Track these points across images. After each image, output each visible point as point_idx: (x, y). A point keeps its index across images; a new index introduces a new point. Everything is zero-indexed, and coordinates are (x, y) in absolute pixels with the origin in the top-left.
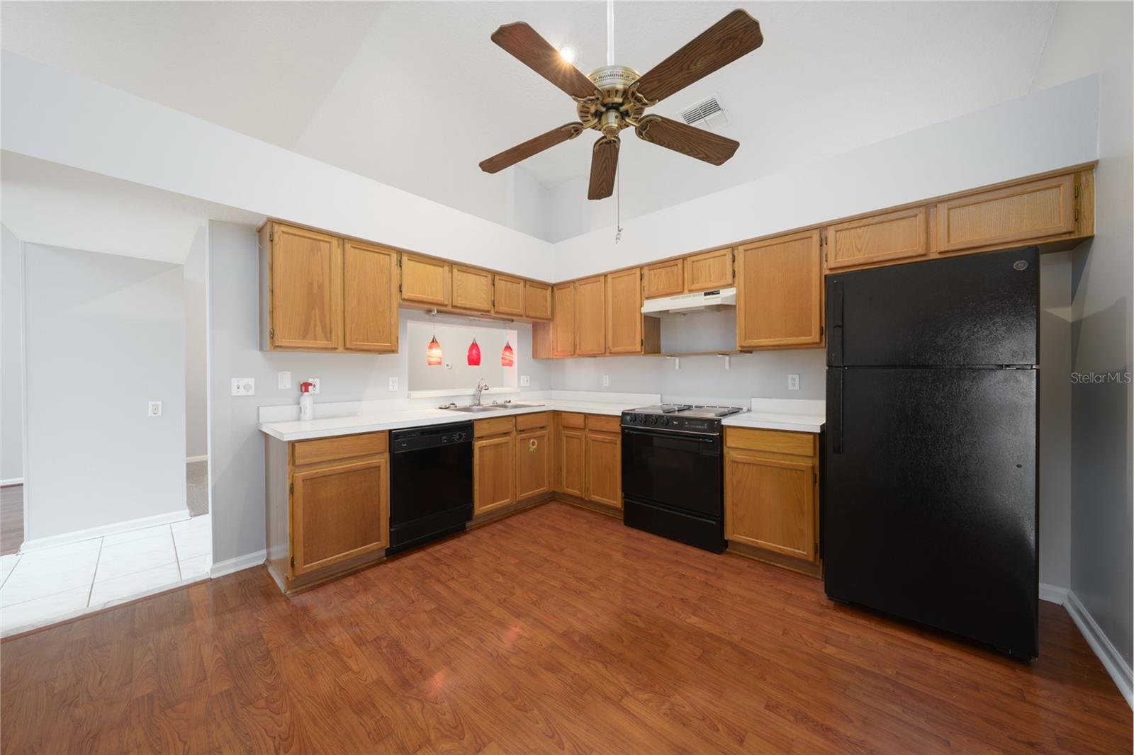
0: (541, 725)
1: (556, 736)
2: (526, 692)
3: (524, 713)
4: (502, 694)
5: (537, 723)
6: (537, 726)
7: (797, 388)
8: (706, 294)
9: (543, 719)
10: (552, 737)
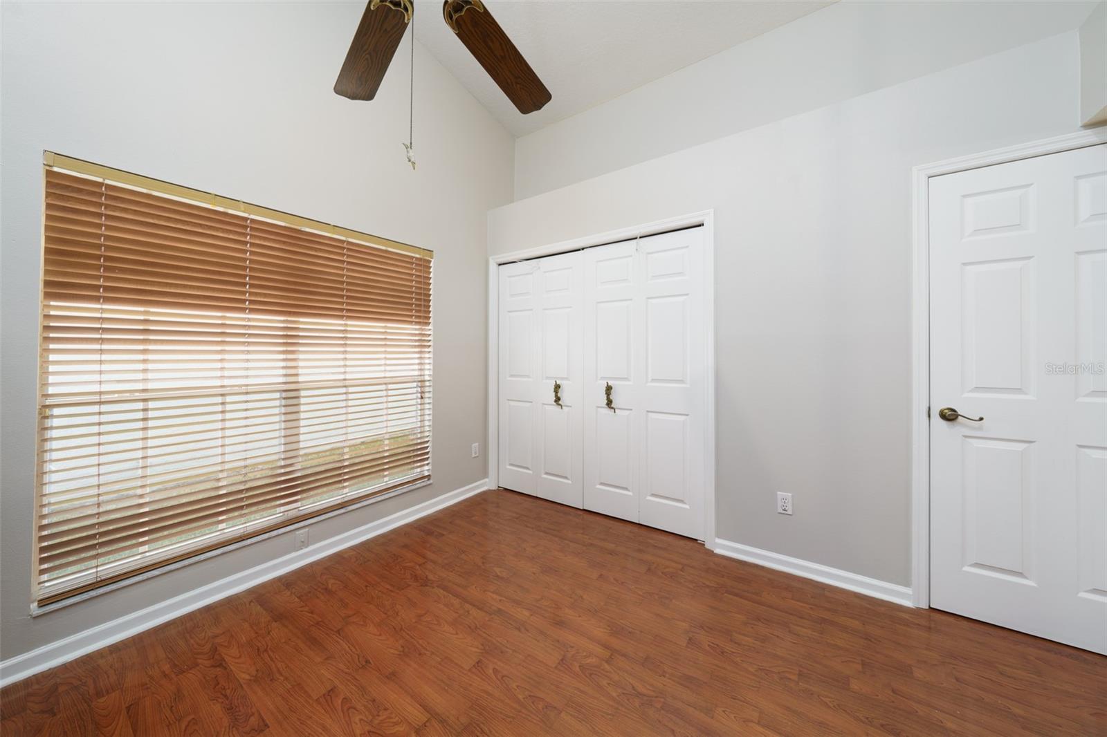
0: (514, 685)
1: (500, 678)
2: (535, 717)
3: (532, 694)
4: (561, 712)
5: (518, 686)
6: (517, 684)
9: (513, 690)
10: (503, 677)
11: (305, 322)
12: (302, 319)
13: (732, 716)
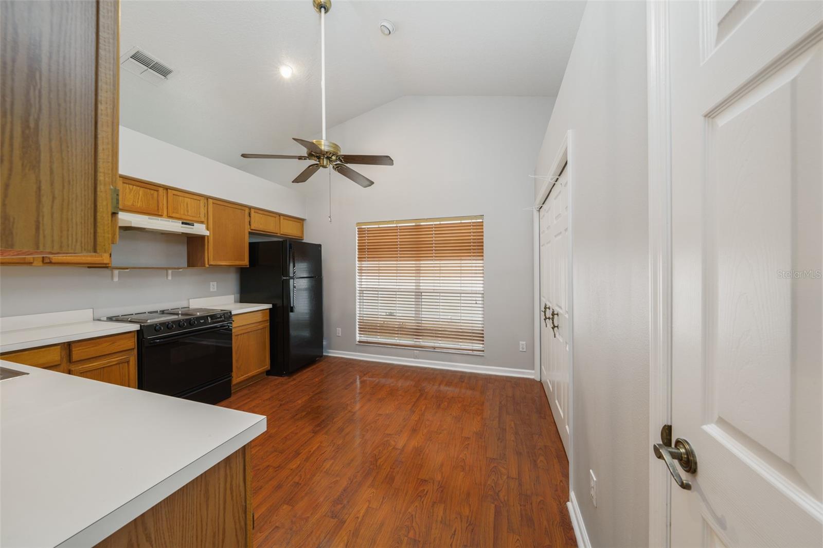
7: (215, 290)
8: (183, 223)
11: (424, 263)
12: (422, 262)
13: (371, 495)
